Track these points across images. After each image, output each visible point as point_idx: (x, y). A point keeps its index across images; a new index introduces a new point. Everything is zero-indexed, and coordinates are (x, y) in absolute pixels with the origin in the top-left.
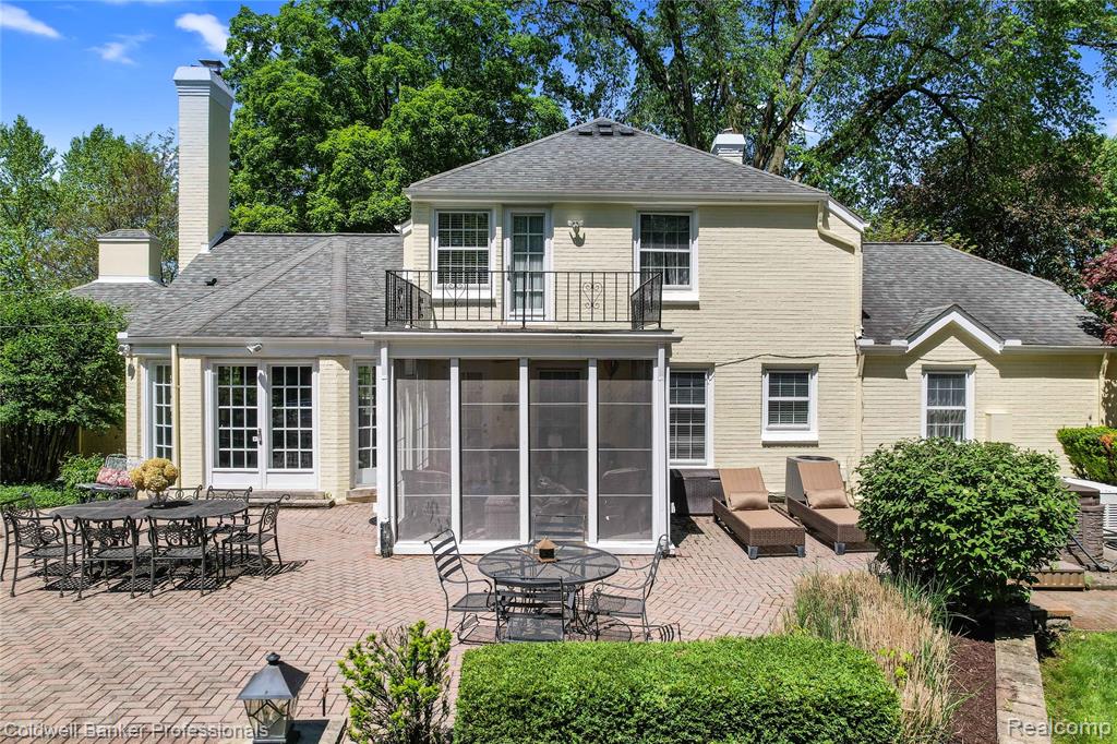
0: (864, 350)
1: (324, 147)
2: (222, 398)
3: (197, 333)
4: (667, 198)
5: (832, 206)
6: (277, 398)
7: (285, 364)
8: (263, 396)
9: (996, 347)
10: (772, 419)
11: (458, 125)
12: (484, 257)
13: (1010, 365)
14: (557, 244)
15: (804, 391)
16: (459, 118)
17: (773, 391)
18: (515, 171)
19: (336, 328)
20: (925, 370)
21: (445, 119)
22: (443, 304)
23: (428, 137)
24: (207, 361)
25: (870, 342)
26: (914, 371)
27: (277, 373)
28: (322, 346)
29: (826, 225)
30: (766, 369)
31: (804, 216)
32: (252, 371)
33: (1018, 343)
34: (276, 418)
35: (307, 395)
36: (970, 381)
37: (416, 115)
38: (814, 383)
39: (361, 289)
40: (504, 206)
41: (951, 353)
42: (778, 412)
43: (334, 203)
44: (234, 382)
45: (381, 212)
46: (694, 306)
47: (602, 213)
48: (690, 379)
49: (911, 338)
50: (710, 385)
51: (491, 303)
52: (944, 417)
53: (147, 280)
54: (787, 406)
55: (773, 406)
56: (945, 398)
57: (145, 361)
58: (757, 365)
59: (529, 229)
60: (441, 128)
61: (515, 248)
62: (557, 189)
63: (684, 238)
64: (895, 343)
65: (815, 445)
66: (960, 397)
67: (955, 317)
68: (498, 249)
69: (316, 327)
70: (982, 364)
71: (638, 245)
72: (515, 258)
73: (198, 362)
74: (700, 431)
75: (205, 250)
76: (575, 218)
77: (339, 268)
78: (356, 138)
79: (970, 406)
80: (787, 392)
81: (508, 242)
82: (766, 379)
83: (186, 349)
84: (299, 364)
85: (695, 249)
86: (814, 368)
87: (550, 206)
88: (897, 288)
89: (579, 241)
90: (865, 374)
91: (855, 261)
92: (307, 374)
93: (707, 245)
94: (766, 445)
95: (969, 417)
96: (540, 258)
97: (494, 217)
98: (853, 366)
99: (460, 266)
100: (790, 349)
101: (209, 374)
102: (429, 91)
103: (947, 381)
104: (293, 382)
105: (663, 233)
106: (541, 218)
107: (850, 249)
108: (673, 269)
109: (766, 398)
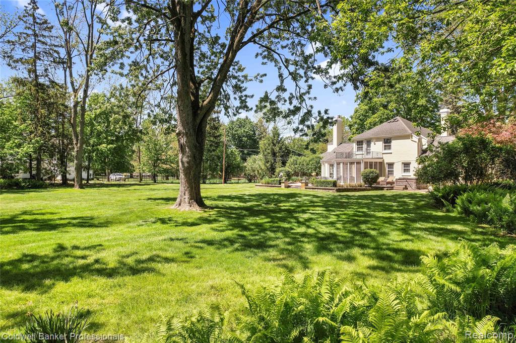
4: (388, 136)
12: (363, 147)
14: (372, 145)
15: (409, 167)
22: (357, 155)
29: (412, 138)
30: (403, 163)
31: (408, 137)
38: (410, 165)
40: (366, 140)
42: (405, 171)
46: (391, 153)
47: (378, 139)
48: (391, 165)
50: (394, 166)
51: (363, 154)
54: (407, 169)
58: (401, 163)
59: (369, 142)
62: (372, 136)
63: (390, 142)
68: (365, 146)
71: (383, 144)
72: (367, 147)
75: (336, 147)
76: (374, 141)
80: (406, 167)
82: (403, 165)
85: (392, 144)
86: (410, 163)
87: (370, 139)
89: (375, 144)
91: (416, 144)
93: (394, 143)
96: (370, 147)
97: (364, 141)
99: (360, 149)
100: (406, 160)
105: (387, 142)
106: (370, 141)
107: (416, 142)
108: (389, 147)
109: (403, 168)
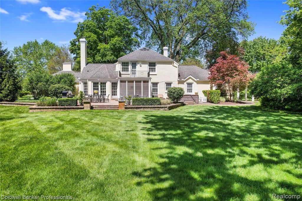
0: (178, 80)
1: (98, 48)
2: (94, 86)
3: (90, 78)
4: (152, 61)
5: (174, 62)
6: (101, 86)
7: (102, 82)
8: (99, 86)
9: (196, 80)
11: (121, 45)
12: (128, 68)
13: (198, 83)
14: (138, 66)
16: (121, 44)
18: (132, 57)
19: (109, 77)
20: (187, 83)
21: (119, 44)
22: (123, 74)
23: (116, 47)
24: (92, 81)
25: (179, 79)
26: (185, 83)
27: (101, 83)
28: (107, 80)
29: (173, 64)
30: (166, 83)
31: (170, 63)
32: (98, 83)
33: (198, 80)
34: (101, 89)
35: (105, 86)
36: (193, 85)
37: (114, 43)
38: (172, 85)
39: (110, 72)
40: (131, 61)
41: (190, 81)
43: (100, 58)
44: (95, 85)
45: (109, 59)
46: (156, 75)
47: (144, 62)
48: (155, 84)
49: (184, 79)
50: (158, 85)
51: (129, 74)
52: (190, 89)
53: (71, 70)
54: (168, 88)
56: (190, 87)
57: (82, 82)
58: (164, 83)
59: (134, 64)
60: (119, 45)
61: (132, 67)
62: (138, 59)
63: (155, 66)
64: (182, 80)
66: (192, 87)
67: (190, 76)
68: (130, 67)
69: (106, 77)
70: (194, 82)
71: (149, 67)
72: (132, 68)
73: (91, 82)
74: (157, 91)
75: (85, 66)
76: (140, 63)
77: (106, 69)
78: (104, 47)
79: (193, 88)
80: (169, 86)
81: (131, 66)
83: (89, 80)
84: (104, 82)
85: (156, 67)
86: (172, 83)
87: (137, 62)
88: (186, 72)
89: (141, 66)
90: (179, 84)
91: (177, 69)
92: (105, 83)
93: (158, 67)
94: (166, 93)
95: (193, 89)
96: (136, 68)
97: (129, 63)
98: (177, 82)
99: (125, 69)
100: (169, 80)
101: (92, 84)
102: (116, 39)
103: (190, 85)
104: (104, 84)
105: (152, 65)
106: (136, 63)
107: (177, 67)
108: (153, 70)
109: (166, 87)
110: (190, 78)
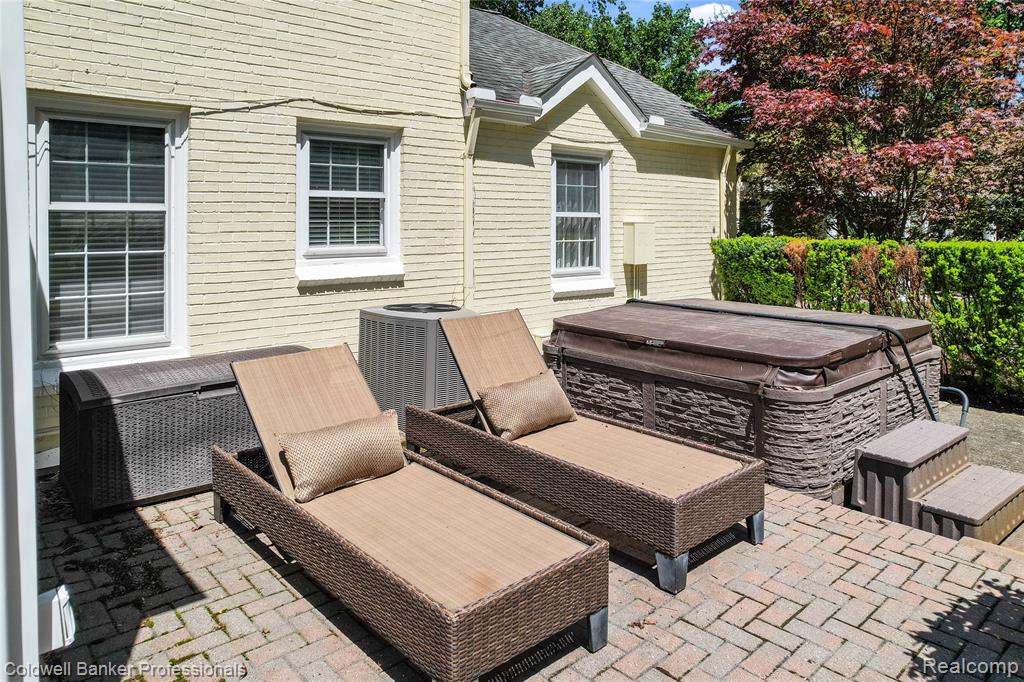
0: (480, 108)
9: (636, 126)
10: (316, 235)
13: (645, 155)
15: (375, 180)
17: (317, 179)
20: (557, 154)
25: (489, 95)
26: (542, 151)
30: (303, 131)
33: (662, 121)
38: (393, 164)
41: (583, 130)
42: (326, 220)
49: (545, 96)
54: (342, 209)
55: (317, 208)
56: (576, 199)
58: (285, 122)
64: (525, 100)
65: (396, 282)
67: (593, 73)
70: (619, 150)
79: (604, 214)
80: (344, 180)
82: (304, 153)
86: (394, 137)
90: (480, 152)
94: (307, 289)
95: (603, 229)
98: (460, 134)
100: (351, 94)
109: (305, 191)
110: (587, 95)
